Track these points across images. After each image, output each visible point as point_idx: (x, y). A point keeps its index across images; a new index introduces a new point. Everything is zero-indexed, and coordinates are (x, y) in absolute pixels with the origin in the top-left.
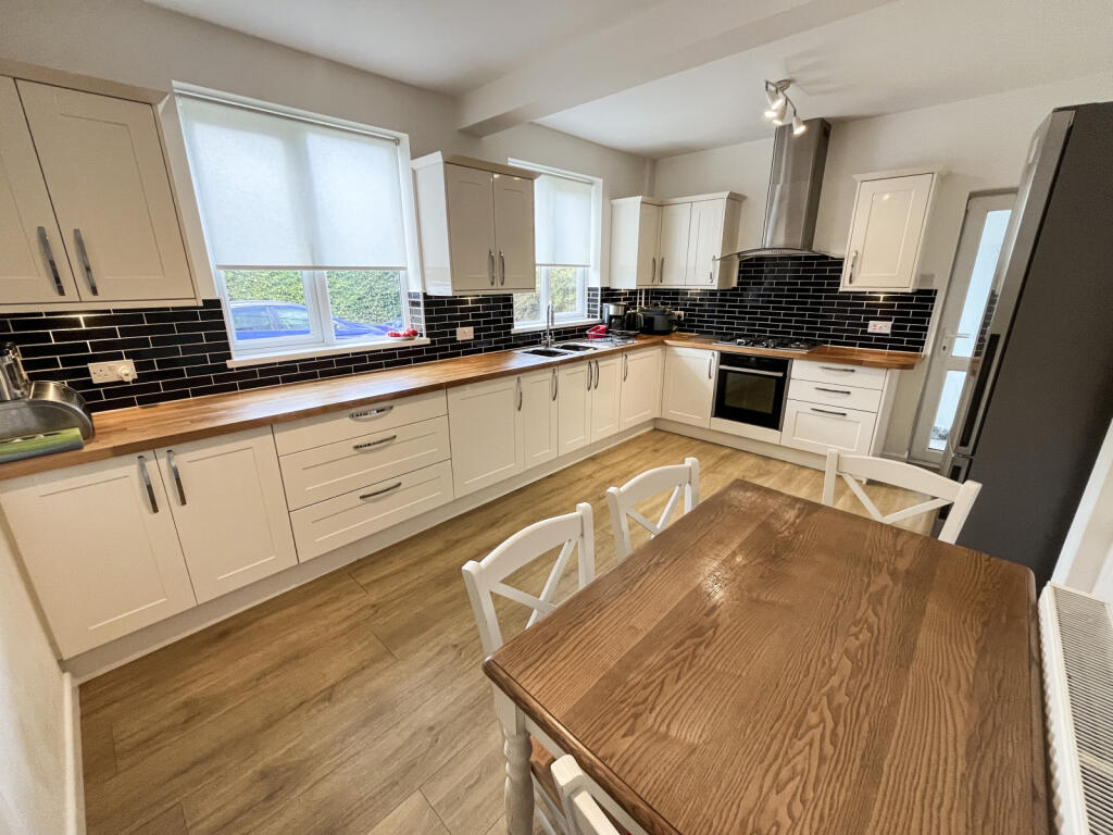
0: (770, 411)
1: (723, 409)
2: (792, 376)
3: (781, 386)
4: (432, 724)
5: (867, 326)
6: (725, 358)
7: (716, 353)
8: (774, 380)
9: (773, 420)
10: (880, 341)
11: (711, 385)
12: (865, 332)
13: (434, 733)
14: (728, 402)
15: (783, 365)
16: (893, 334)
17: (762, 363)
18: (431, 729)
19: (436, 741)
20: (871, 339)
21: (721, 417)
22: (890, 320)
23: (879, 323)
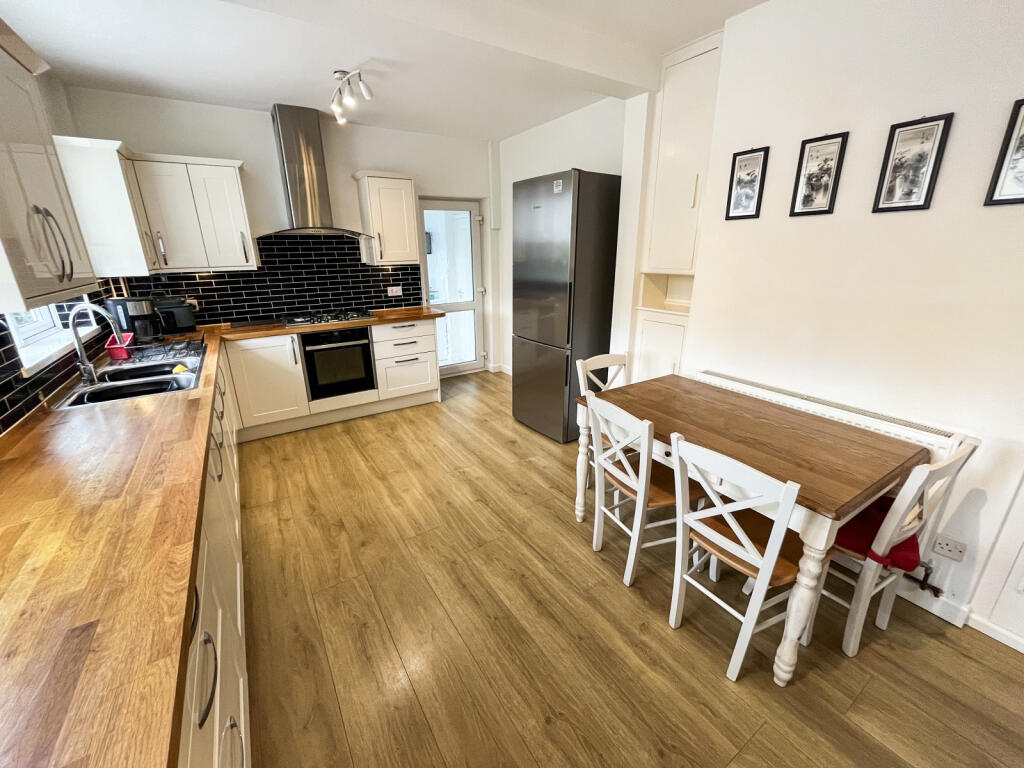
0: (363, 375)
1: (317, 391)
2: (375, 339)
3: (367, 353)
4: (656, 753)
5: (386, 291)
6: (306, 339)
7: (295, 336)
8: (360, 348)
9: (368, 382)
10: (397, 302)
11: (298, 370)
12: (386, 296)
13: (666, 751)
14: (322, 381)
15: (364, 333)
16: (404, 295)
17: (345, 335)
18: (661, 754)
19: (674, 747)
20: (391, 301)
21: (317, 398)
22: (398, 285)
23: (394, 288)
